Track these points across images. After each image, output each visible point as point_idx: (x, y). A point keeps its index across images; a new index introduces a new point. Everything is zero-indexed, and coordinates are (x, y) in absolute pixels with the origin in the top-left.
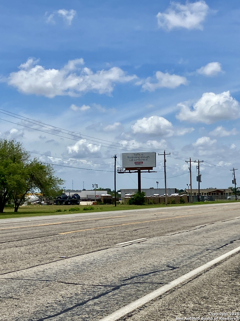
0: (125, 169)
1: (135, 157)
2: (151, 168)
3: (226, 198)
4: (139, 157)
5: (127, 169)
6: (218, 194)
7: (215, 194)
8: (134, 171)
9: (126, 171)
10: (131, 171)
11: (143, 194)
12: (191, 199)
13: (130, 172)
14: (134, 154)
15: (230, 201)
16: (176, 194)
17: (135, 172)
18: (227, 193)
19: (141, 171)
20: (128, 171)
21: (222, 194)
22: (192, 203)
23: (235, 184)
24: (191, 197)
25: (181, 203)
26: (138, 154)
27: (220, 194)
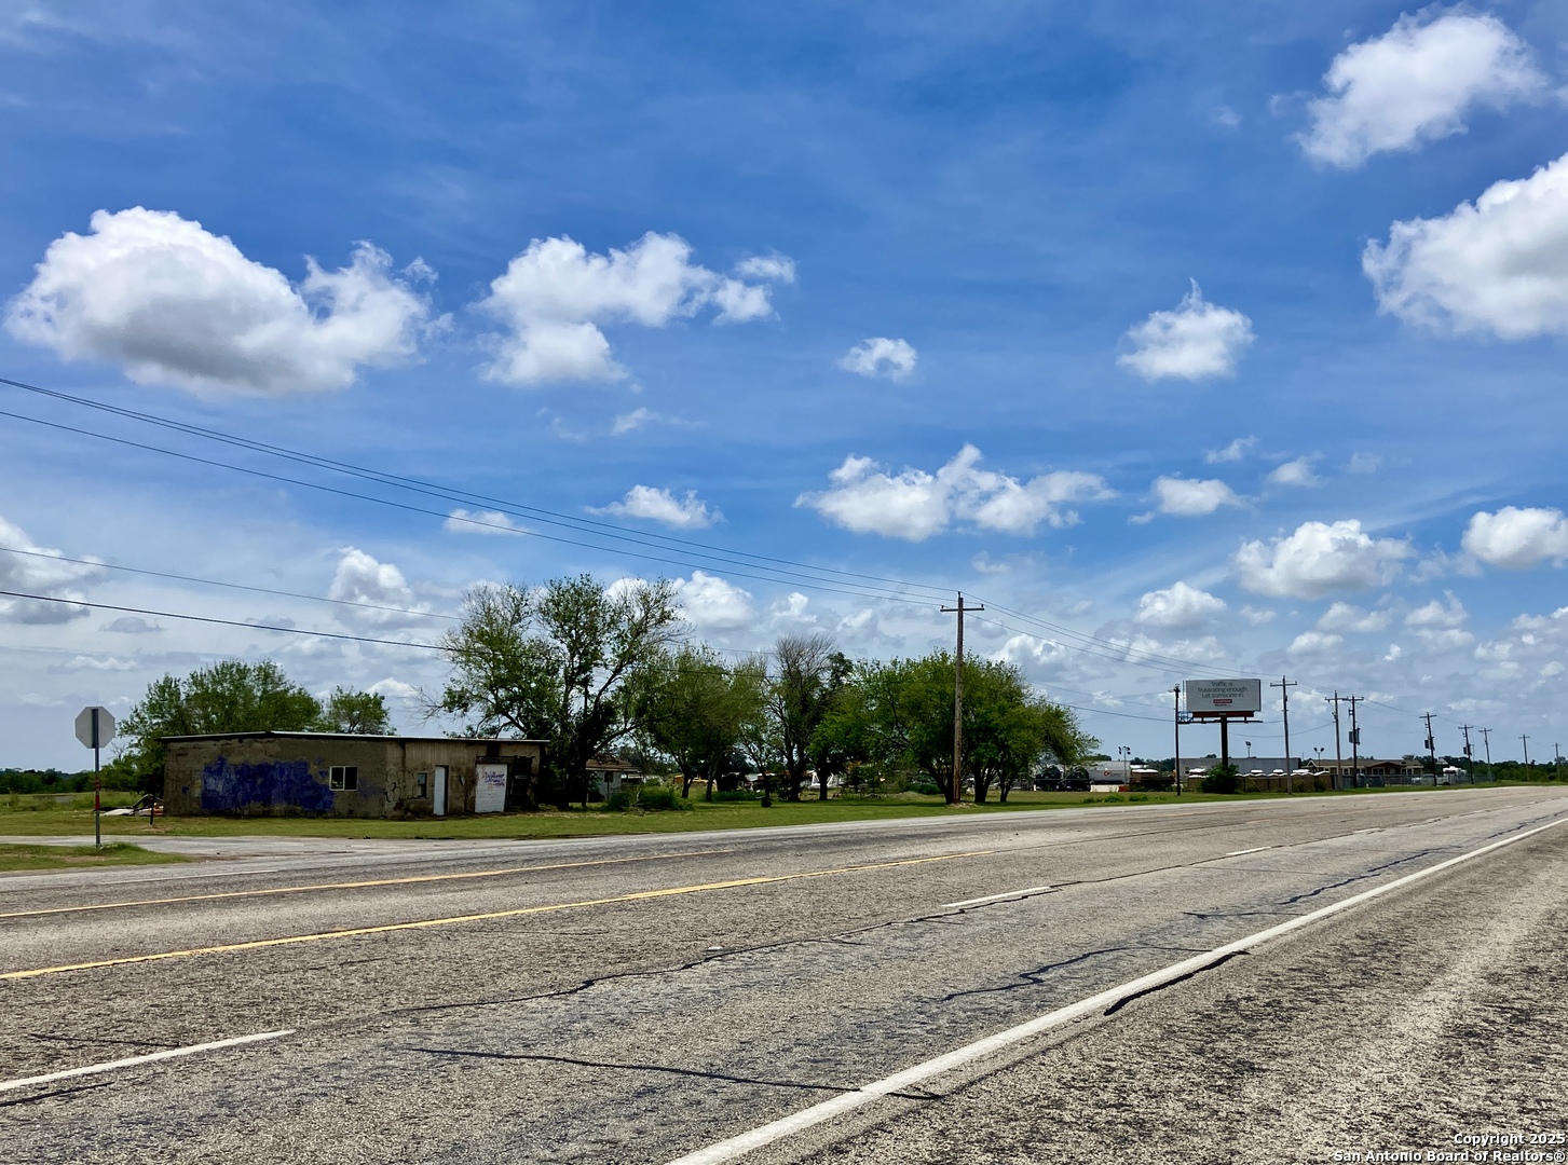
0: (1191, 715)
1: (1215, 690)
2: (1251, 714)
3: (1410, 782)
4: (1223, 691)
5: (1196, 714)
6: (1388, 772)
7: (1381, 771)
8: (1213, 719)
9: (1195, 719)
10: (1205, 719)
11: (1233, 769)
12: (1340, 782)
13: (1203, 722)
14: (1213, 682)
15: (1420, 787)
16: (1305, 772)
17: (1215, 721)
18: (1410, 770)
19: (1228, 719)
20: (1200, 719)
21: (1398, 772)
22: (1341, 791)
23: (1433, 749)
24: (1340, 779)
25: (1317, 791)
26: (1221, 682)
27: (1392, 771)
